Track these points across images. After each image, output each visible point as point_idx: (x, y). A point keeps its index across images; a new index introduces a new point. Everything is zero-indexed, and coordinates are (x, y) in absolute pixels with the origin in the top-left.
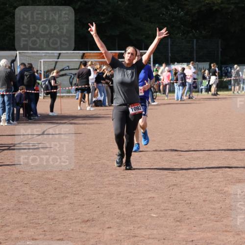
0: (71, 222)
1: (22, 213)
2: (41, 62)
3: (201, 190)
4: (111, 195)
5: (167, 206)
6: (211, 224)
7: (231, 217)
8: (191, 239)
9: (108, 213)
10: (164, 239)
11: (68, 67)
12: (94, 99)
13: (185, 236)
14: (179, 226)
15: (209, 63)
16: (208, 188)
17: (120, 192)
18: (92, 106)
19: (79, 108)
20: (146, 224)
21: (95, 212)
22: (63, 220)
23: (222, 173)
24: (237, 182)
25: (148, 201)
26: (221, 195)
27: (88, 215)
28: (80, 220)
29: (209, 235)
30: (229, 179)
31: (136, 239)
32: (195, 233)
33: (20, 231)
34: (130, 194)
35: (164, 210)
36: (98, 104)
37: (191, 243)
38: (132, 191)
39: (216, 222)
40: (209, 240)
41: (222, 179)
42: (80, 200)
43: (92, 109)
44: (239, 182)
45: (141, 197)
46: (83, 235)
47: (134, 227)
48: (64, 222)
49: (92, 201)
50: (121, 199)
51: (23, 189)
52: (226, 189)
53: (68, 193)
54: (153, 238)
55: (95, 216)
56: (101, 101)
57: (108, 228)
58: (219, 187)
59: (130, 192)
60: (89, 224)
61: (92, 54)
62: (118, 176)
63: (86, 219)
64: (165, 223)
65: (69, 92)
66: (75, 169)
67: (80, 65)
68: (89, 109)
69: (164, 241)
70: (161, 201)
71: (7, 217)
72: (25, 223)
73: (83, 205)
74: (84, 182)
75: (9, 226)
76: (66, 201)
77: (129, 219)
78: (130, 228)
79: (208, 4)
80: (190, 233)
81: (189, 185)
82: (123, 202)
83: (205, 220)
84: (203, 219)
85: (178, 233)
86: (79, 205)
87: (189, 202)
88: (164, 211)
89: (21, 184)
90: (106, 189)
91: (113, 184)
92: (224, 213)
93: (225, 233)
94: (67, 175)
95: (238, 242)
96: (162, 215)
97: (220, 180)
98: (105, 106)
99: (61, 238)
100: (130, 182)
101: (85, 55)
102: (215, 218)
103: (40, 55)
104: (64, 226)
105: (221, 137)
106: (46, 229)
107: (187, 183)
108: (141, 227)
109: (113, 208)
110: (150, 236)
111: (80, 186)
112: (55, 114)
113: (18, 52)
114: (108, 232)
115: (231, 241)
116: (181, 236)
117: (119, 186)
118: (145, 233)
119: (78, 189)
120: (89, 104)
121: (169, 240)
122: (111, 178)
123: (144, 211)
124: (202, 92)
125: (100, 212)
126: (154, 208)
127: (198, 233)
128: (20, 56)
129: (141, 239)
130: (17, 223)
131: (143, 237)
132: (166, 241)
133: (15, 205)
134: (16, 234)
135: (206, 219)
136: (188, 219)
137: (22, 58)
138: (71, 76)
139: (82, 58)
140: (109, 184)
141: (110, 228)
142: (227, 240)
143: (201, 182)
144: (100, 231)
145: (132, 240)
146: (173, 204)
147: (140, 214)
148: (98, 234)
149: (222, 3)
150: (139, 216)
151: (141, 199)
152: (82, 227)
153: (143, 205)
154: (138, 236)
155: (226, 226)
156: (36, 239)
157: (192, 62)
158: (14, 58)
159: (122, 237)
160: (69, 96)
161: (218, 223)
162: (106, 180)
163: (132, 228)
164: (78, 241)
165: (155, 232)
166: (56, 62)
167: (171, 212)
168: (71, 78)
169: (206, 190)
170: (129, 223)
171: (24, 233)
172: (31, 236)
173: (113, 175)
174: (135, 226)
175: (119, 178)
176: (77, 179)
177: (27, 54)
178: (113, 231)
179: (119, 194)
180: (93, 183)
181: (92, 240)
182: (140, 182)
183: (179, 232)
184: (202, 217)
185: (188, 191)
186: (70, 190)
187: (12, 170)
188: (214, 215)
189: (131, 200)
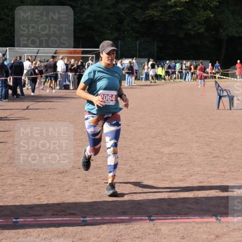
0: (50, 173)
1: (14, 166)
2: (25, 56)
14: (129, 176)
26: (159, 154)
28: (56, 172)
31: (99, 186)
33: (13, 179)
39: (157, 173)
41: (159, 143)
46: (59, 182)
51: (13, 149)
52: (162, 150)
55: (68, 169)
60: (63, 174)
61: (62, 51)
62: (84, 140)
71: (3, 169)
72: (16, 173)
75: (4, 176)
79: (150, 16)
81: (136, 147)
87: (136, 159)
89: (12, 145)
99: (43, 184)
101: (58, 51)
103: (24, 50)
106: (31, 178)
112: (36, 94)
113: (8, 48)
114: (78, 180)
124: (142, 79)
128: (9, 51)
130: (10, 174)
133: (8, 160)
134: (10, 181)
136: (136, 171)
137: (11, 53)
139: (55, 54)
141: (79, 177)
144: (72, 180)
145: (95, 186)
146: (125, 160)
148: (71, 182)
155: (164, 176)
156: (25, 185)
157: (135, 58)
158: (4, 53)
163: (95, 178)
166: (36, 56)
167: (123, 167)
169: (148, 151)
170: (93, 174)
171: (16, 181)
172: (21, 183)
173: (80, 140)
174: (98, 176)
175: (84, 141)
177: (15, 50)
178: (81, 180)
184: (146, 170)
187: (5, 135)
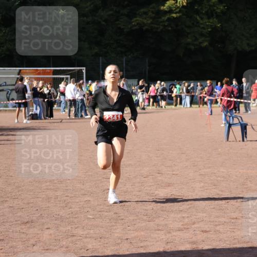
0: (11, 224)
3: (134, 193)
4: (48, 199)
5: (102, 208)
6: (144, 224)
7: (162, 217)
8: (126, 238)
9: (46, 216)
10: (101, 238)
11: (6, 83)
12: (30, 113)
13: (120, 235)
14: (113, 226)
15: (137, 80)
16: (140, 191)
17: (57, 196)
18: (28, 120)
19: (16, 121)
20: (84, 225)
21: (34, 214)
22: (3, 222)
23: (153, 178)
24: (166, 186)
25: (84, 204)
27: (27, 218)
28: (19, 222)
29: (142, 233)
30: (160, 183)
31: (74, 238)
32: (129, 232)
34: (67, 198)
35: (100, 211)
36: (34, 117)
37: (126, 241)
38: (69, 195)
40: (143, 238)
41: (153, 184)
42: (19, 204)
43: (28, 122)
44: (169, 186)
45: (77, 201)
46: (23, 236)
47: (71, 228)
48: (4, 224)
49: (30, 205)
50: (58, 202)
53: (8, 197)
54: (90, 237)
55: (34, 218)
56: (37, 114)
57: (47, 229)
58: (150, 190)
59: (67, 196)
60: (28, 225)
61: (27, 71)
62: (56, 182)
63: (26, 221)
64: (101, 224)
65: (6, 106)
66: (13, 175)
67: (17, 80)
68: (26, 122)
69: (100, 239)
70: (96, 203)
73: (23, 208)
74: (23, 188)
76: (6, 205)
77: (67, 220)
78: (68, 229)
80: (125, 232)
81: (122, 189)
82: (61, 205)
83: (138, 221)
84: (136, 220)
85: (113, 233)
86: (19, 208)
88: (100, 213)
90: (44, 193)
91: (51, 189)
92: (155, 214)
93: (157, 232)
94: (6, 181)
95: (169, 239)
96: (98, 216)
97: (150, 184)
98: (41, 119)
99: (2, 238)
100: (67, 187)
101: (22, 71)
102: (148, 219)
104: (4, 227)
105: (150, 147)
107: (121, 188)
108: (78, 227)
109: (51, 211)
110: (87, 236)
111: (19, 191)
114: (47, 232)
115: (162, 239)
116: (116, 235)
117: (56, 191)
118: (82, 233)
119: (17, 193)
120: (25, 117)
121: (105, 238)
122: (48, 184)
123: (80, 213)
125: (39, 215)
126: (90, 210)
127: (132, 232)
129: (79, 238)
131: (81, 236)
132: (102, 240)
135: (139, 219)
136: (122, 219)
138: (8, 92)
139: (19, 74)
140: (48, 189)
141: (49, 228)
142: (159, 237)
143: (133, 186)
144: (39, 232)
145: (70, 239)
146: (108, 206)
147: (77, 216)
148: (38, 234)
149: (152, 23)
150: (76, 218)
151: (78, 202)
152: (22, 229)
153: (79, 208)
154: (75, 236)
155: (158, 225)
159: (61, 236)
160: (6, 110)
161: (151, 223)
162: (43, 185)
163: (70, 229)
164: (19, 241)
165: (92, 232)
167: (106, 214)
168: (7, 93)
169: (138, 193)
170: (67, 224)
173: (50, 181)
174: (73, 226)
175: (55, 183)
176: (16, 184)
178: (51, 231)
179: (57, 197)
180: (32, 188)
181: (32, 240)
182: (75, 187)
183: (114, 231)
184: (136, 218)
185: (122, 195)
186: (9, 195)
188: (147, 215)
189: (68, 203)
